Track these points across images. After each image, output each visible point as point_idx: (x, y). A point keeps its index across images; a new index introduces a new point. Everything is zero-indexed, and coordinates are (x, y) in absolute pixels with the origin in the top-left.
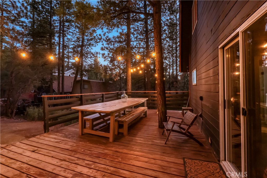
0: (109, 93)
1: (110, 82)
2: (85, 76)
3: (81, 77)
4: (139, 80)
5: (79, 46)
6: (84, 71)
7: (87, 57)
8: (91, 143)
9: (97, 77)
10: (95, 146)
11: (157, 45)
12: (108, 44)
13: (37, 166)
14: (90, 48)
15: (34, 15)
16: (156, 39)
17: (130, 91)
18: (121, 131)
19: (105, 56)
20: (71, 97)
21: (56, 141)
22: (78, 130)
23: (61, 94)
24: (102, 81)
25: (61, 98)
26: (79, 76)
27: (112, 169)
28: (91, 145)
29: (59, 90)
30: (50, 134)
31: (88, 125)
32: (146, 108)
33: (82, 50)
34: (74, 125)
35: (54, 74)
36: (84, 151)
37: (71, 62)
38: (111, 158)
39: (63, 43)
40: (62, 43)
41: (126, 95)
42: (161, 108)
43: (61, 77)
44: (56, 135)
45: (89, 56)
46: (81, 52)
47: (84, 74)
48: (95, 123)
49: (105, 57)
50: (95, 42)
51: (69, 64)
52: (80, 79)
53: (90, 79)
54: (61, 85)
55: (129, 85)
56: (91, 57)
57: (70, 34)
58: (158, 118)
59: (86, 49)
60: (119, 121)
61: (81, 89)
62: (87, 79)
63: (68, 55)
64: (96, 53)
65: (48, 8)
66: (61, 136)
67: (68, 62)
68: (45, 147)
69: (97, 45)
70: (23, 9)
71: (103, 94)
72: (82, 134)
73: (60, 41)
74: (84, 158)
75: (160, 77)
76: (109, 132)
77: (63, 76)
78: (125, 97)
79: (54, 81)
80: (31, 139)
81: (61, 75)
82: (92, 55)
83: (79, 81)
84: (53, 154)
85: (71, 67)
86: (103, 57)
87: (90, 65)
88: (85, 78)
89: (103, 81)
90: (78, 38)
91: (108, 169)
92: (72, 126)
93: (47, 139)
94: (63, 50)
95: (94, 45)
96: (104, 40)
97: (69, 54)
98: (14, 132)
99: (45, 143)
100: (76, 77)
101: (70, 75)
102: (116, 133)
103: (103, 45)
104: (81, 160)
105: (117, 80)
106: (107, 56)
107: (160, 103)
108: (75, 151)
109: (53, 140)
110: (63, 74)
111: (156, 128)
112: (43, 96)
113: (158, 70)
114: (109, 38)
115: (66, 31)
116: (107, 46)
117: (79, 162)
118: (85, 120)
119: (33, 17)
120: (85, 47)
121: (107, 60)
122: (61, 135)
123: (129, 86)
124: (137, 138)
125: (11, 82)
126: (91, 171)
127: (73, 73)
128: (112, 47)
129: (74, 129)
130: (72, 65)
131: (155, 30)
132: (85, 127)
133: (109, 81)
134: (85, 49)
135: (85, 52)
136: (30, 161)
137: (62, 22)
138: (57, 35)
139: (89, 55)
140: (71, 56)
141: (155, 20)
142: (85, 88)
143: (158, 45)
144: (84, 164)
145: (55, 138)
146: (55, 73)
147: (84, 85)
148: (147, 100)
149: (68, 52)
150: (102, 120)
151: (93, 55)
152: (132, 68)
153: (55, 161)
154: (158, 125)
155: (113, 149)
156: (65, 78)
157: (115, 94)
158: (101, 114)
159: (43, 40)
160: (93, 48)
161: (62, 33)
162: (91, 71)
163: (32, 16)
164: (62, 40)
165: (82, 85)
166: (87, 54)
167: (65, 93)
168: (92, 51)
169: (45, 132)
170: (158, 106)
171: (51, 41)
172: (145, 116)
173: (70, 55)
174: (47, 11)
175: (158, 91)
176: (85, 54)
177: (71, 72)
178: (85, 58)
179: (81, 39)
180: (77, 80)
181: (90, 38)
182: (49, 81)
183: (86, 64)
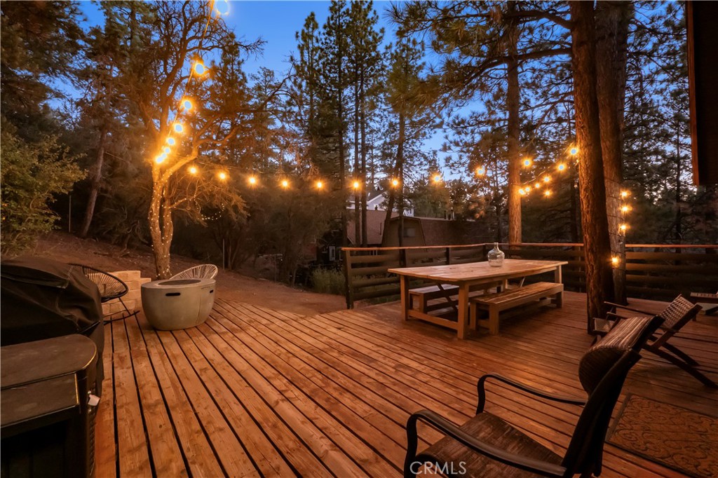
0: (462, 246)
1: (468, 220)
2: (409, 208)
3: (401, 212)
4: (553, 212)
5: (392, 144)
6: (405, 198)
7: (411, 165)
8: (424, 334)
9: (435, 210)
10: (429, 338)
11: (582, 128)
12: (459, 133)
13: (347, 345)
14: (418, 144)
15: (312, 96)
16: (581, 112)
17: (518, 242)
18: (483, 323)
19: (451, 162)
20: (380, 253)
21: (366, 321)
22: (399, 312)
23: (362, 246)
24: (447, 219)
25: (362, 253)
26: (395, 210)
27: (458, 372)
28: (423, 336)
29: (357, 239)
30: (356, 312)
31: (417, 304)
32: (560, 284)
33: (400, 150)
34: (392, 304)
35: (348, 208)
36: (411, 342)
37: (378, 179)
38: (459, 359)
39: (363, 142)
40: (360, 141)
41: (500, 251)
42: (594, 286)
43: (361, 214)
44: (366, 314)
45: (416, 163)
46: (398, 155)
47: (405, 205)
48: (430, 303)
49: (453, 165)
50: (430, 126)
51: (375, 182)
52: (398, 215)
53: (418, 215)
54: (361, 230)
55: (514, 228)
56: (421, 164)
57: (377, 119)
58: (586, 311)
59: (410, 146)
60: (479, 304)
61: (400, 236)
62: (412, 215)
63: (372, 164)
64: (431, 152)
65: (335, 75)
66: (373, 317)
67: (372, 179)
68: (352, 326)
69: (435, 132)
70: (295, 89)
71: (448, 249)
72: (407, 320)
73: (357, 139)
74: (411, 350)
75: (591, 207)
76: (457, 321)
77: (364, 211)
78: (498, 256)
79: (349, 222)
80: (332, 314)
81: (360, 209)
82: (422, 160)
83: (396, 220)
84: (365, 336)
85: (378, 189)
86: (446, 166)
87: (420, 181)
88: (408, 213)
89: (451, 219)
90: (391, 125)
91: (451, 372)
92: (389, 305)
93: (352, 317)
94: (364, 156)
95: (428, 136)
96: (448, 125)
97: (372, 162)
98: (304, 304)
99: (352, 321)
100: (389, 212)
101: (376, 208)
102: (473, 326)
103: (446, 137)
104: (408, 352)
105: (481, 217)
106: (455, 163)
107: (593, 271)
108: (397, 340)
109: (361, 320)
110: (364, 205)
111: (581, 332)
112: (343, 249)
113: (584, 190)
114: (462, 120)
115: (367, 116)
116: (457, 138)
117: (406, 353)
118: (411, 294)
119: (312, 100)
120: (408, 143)
121: (457, 171)
122: (372, 315)
123: (516, 230)
124: (519, 343)
125: (290, 226)
126: (423, 367)
127: (383, 203)
128: (468, 139)
129: (391, 310)
130: (381, 185)
131: (578, 88)
132: (411, 308)
133: (465, 218)
134: (408, 146)
135: (406, 155)
136: (339, 338)
137: (359, 98)
138: (351, 127)
139: (415, 158)
140: (376, 165)
141: (576, 64)
142: (407, 237)
143: (587, 127)
144: (411, 357)
145: (363, 318)
146: (350, 205)
147: (405, 229)
148: (563, 266)
149: (372, 157)
150: (444, 300)
151: (426, 158)
152: (522, 186)
153: (370, 346)
154: (586, 328)
155: (463, 349)
156: (368, 214)
157: (478, 250)
158: (443, 286)
159: (328, 142)
160: (425, 141)
161: (361, 122)
162: (420, 195)
163: (309, 98)
164: (360, 136)
165: (403, 228)
166: (411, 157)
167: (369, 246)
168: (424, 149)
169: (348, 308)
170: (587, 279)
171: (341, 142)
172: (555, 305)
173: (375, 163)
174: (333, 81)
175: (586, 242)
176: (408, 158)
177: (380, 202)
178: (406, 167)
179: (398, 126)
180: (392, 217)
181: (419, 118)
182: (340, 222)
183: (411, 180)
